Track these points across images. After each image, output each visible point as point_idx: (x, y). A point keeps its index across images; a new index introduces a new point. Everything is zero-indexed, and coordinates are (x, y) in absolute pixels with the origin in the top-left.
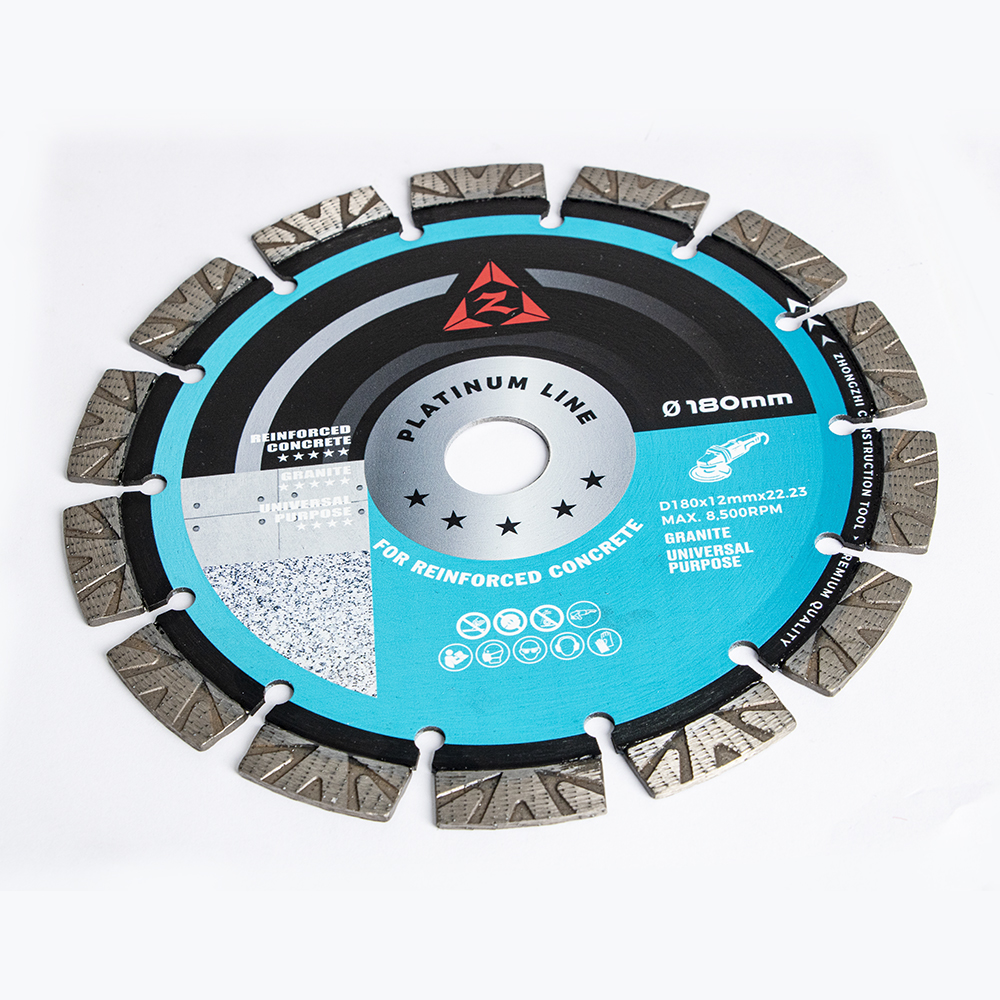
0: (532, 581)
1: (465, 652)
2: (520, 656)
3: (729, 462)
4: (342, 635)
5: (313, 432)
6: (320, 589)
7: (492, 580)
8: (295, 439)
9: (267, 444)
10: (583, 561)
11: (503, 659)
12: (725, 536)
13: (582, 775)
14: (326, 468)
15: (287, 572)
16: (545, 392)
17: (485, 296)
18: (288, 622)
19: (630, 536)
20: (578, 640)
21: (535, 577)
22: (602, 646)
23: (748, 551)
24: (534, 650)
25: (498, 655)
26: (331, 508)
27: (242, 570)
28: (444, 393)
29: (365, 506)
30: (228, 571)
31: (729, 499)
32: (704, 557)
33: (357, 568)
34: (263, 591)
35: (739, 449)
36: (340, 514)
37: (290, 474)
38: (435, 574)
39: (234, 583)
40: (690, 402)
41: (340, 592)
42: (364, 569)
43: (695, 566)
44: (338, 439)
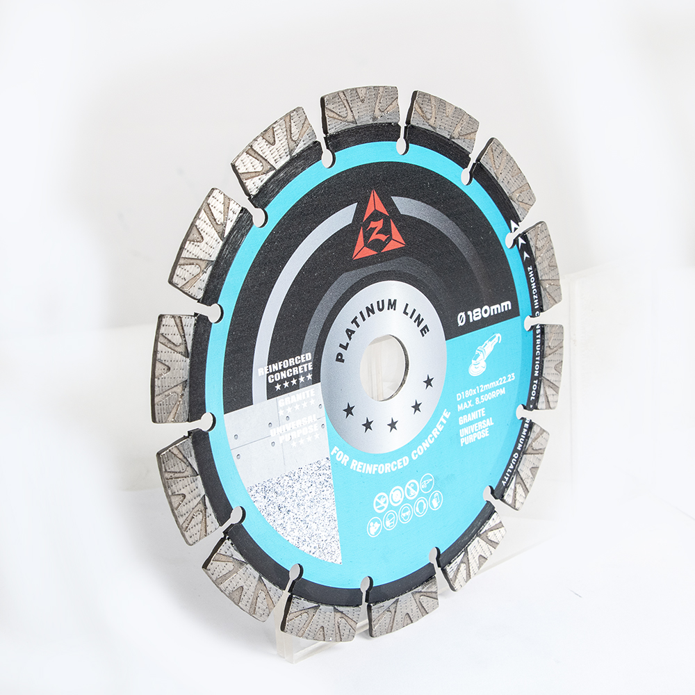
0: (405, 464)
1: (379, 523)
2: (402, 519)
3: (485, 359)
4: (322, 524)
5: (292, 361)
6: (309, 492)
7: (387, 468)
8: (283, 369)
9: (268, 375)
10: (426, 445)
11: (395, 523)
12: (483, 415)
13: (429, 590)
14: (302, 392)
15: (291, 483)
16: (405, 313)
17: (373, 224)
18: (295, 521)
19: (445, 422)
20: (425, 502)
21: (406, 461)
22: (435, 503)
23: (492, 424)
24: (407, 513)
25: (392, 521)
26: (307, 426)
27: (267, 486)
28: (356, 318)
29: (325, 420)
30: (260, 488)
31: (485, 386)
32: (475, 432)
33: (325, 472)
34: (281, 500)
35: (489, 347)
36: (312, 430)
37: (283, 400)
38: (362, 469)
39: (265, 497)
40: (469, 313)
41: (319, 492)
42: (328, 472)
43: (471, 439)
44: (305, 366)
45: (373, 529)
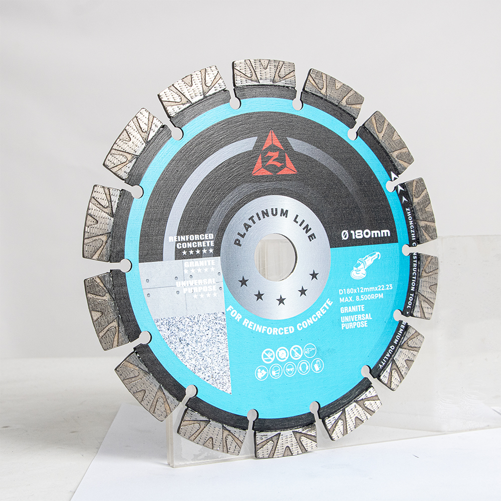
0: (291, 332)
1: (266, 370)
2: (286, 373)
3: (366, 268)
4: (216, 360)
5: (197, 237)
6: (206, 334)
7: (275, 331)
8: (189, 241)
9: (177, 243)
10: (310, 321)
11: (280, 374)
12: (363, 310)
13: (309, 433)
14: (204, 260)
15: (191, 324)
16: (295, 221)
17: (269, 154)
18: (193, 353)
19: (328, 308)
20: (308, 365)
21: (292, 329)
22: (317, 368)
23: (371, 318)
24: (291, 369)
25: (278, 372)
26: (207, 285)
27: (171, 322)
28: (253, 216)
29: (222, 284)
30: (165, 322)
31: (365, 289)
32: (354, 321)
33: (220, 322)
34: (182, 334)
35: (369, 261)
36: (211, 290)
37: (188, 263)
38: (253, 327)
39: (168, 329)
40: (352, 232)
41: (214, 336)
42: (223, 323)
43: (351, 326)
44: (208, 242)
45: (261, 374)
